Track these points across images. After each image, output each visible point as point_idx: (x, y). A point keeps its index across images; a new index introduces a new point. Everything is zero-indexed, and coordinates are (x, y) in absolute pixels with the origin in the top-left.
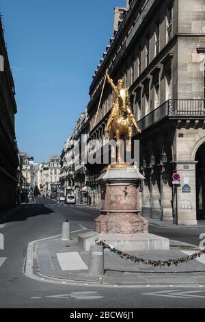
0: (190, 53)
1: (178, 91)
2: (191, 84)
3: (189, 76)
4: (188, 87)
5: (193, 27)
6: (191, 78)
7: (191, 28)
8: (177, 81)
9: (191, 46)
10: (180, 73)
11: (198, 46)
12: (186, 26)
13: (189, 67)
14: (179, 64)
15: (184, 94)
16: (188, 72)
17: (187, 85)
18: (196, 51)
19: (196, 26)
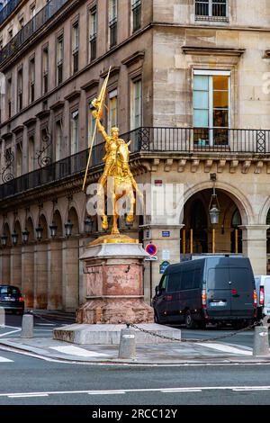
0: (171, 55)
1: (155, 113)
2: (174, 103)
3: (171, 90)
4: (169, 107)
5: (175, 13)
6: (173, 93)
7: (172, 15)
8: (151, 97)
9: (172, 43)
10: (157, 84)
11: (184, 44)
12: (165, 12)
13: (170, 76)
14: (156, 71)
15: (164, 118)
16: (170, 83)
17: (168, 104)
18: (181, 51)
19: (180, 12)
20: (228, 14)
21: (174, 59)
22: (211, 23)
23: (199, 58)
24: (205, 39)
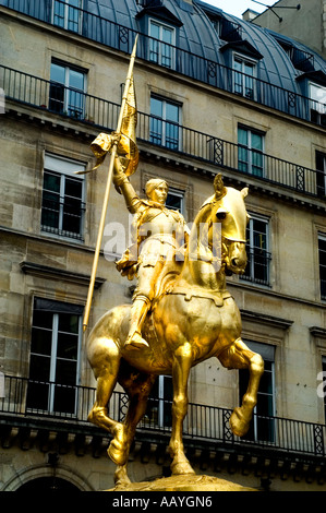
0: (5, 272)
2: (3, 342)
3: (1, 321)
5: (15, 216)
6: (5, 326)
9: (9, 256)
12: (2, 211)
18: (19, 268)
19: (21, 216)
20: (84, 231)
21: (8, 277)
22: (61, 238)
23: (42, 282)
24: (53, 258)
